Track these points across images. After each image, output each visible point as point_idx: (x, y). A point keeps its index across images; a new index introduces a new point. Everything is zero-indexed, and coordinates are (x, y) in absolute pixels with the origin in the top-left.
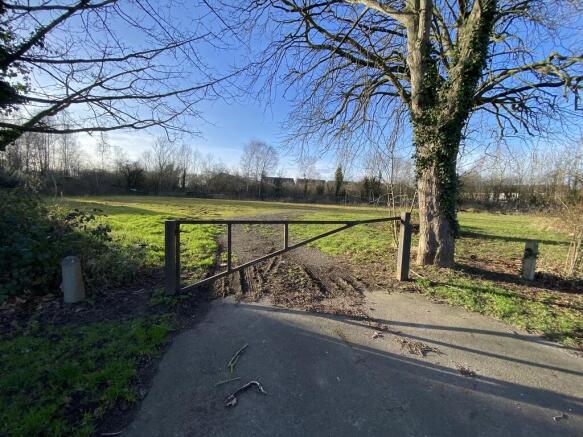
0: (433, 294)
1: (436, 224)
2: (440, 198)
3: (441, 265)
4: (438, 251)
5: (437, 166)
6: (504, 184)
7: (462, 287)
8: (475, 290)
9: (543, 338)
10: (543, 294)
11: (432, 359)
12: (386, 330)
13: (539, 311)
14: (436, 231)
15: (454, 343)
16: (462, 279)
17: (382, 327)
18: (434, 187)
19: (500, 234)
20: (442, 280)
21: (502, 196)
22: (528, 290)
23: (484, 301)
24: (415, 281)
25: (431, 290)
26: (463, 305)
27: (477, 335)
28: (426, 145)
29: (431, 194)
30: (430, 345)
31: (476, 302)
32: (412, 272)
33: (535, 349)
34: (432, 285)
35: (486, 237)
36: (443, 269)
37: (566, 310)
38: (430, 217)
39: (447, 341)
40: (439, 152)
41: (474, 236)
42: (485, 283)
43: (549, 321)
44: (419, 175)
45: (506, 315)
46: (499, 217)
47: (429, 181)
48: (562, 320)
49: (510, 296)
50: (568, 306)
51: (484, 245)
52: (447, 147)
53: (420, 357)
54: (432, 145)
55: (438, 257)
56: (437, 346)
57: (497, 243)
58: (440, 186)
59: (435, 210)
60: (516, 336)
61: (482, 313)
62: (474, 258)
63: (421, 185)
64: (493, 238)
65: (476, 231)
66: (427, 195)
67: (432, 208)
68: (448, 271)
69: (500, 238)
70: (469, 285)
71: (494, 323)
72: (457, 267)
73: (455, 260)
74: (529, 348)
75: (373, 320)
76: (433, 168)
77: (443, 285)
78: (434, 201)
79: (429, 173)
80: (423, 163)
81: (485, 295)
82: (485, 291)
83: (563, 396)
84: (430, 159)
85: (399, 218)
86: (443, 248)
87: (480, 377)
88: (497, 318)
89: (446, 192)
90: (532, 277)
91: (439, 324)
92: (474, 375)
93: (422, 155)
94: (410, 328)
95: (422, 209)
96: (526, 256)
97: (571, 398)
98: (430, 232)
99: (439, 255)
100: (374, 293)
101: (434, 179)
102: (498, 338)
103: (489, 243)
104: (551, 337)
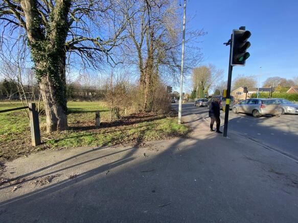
0: (57, 146)
1: (55, 108)
2: (54, 94)
3: (61, 130)
4: (58, 123)
5: (50, 76)
6: (90, 88)
7: (72, 138)
8: (77, 137)
9: (102, 146)
10: (103, 130)
11: (55, 181)
12: (24, 181)
13: (101, 137)
14: (55, 112)
15: (68, 166)
16: (72, 134)
17: (20, 181)
18: (50, 88)
19: (90, 110)
20: (62, 137)
21: (90, 94)
22: (98, 130)
23: (81, 140)
24: (45, 143)
25: (56, 144)
26: (72, 146)
27: (78, 157)
28: (41, 62)
29: (49, 92)
30: (54, 174)
31: (78, 142)
32: (43, 139)
33: (100, 152)
34: (56, 141)
35: (84, 112)
36: (62, 132)
37: (109, 134)
38: (51, 105)
39: (64, 167)
40: (49, 69)
41: (79, 112)
42: (82, 132)
43: (104, 139)
44: (40, 81)
45: (90, 143)
46: (89, 103)
47: (46, 84)
48: (108, 137)
49: (91, 135)
50: (110, 132)
51: (84, 115)
52: (54, 67)
53: (48, 184)
54: (45, 64)
55: (59, 126)
56: (58, 173)
57: (88, 114)
58: (54, 87)
59: (53, 100)
60: (94, 150)
61: (81, 146)
62: (78, 122)
63: (42, 86)
64: (87, 112)
65: (80, 110)
66: (46, 92)
67: (51, 100)
68: (65, 132)
69: (90, 112)
70: (75, 135)
71: (86, 148)
72: (70, 128)
73: (69, 125)
74: (98, 153)
75: (13, 180)
76: (48, 77)
77: (62, 139)
78: (52, 96)
79: (45, 79)
80: (41, 73)
81: (82, 138)
82: (82, 136)
83: (108, 164)
84: (45, 71)
85: (28, 107)
86: (61, 121)
87: (78, 175)
88: (87, 146)
89: (57, 91)
90: (99, 125)
91: (60, 160)
92: (76, 176)
93: (39, 68)
94: (41, 172)
95: (45, 100)
96: (96, 117)
97: (111, 164)
98: (52, 113)
99: (59, 124)
100: (14, 161)
101: (49, 83)
102: (87, 154)
103: (85, 114)
104: (105, 145)
